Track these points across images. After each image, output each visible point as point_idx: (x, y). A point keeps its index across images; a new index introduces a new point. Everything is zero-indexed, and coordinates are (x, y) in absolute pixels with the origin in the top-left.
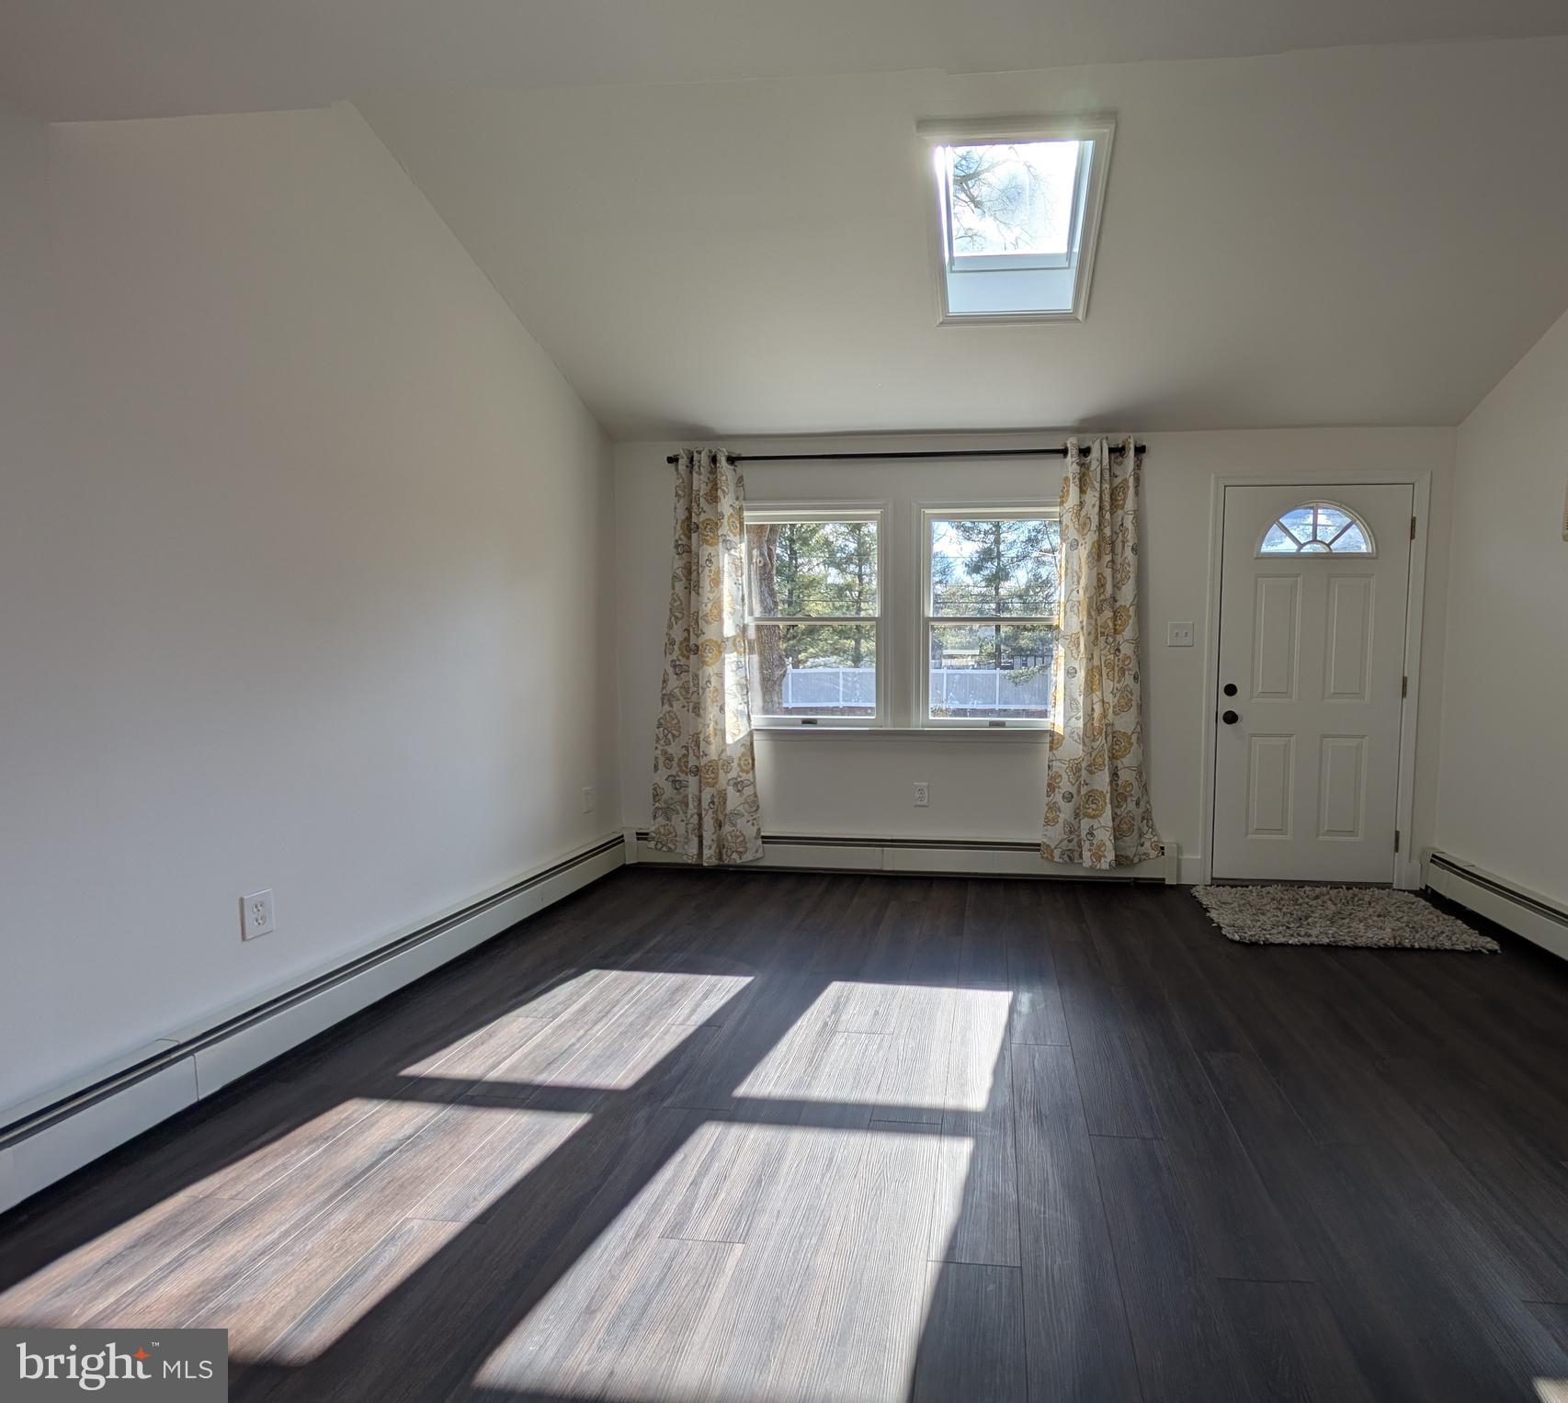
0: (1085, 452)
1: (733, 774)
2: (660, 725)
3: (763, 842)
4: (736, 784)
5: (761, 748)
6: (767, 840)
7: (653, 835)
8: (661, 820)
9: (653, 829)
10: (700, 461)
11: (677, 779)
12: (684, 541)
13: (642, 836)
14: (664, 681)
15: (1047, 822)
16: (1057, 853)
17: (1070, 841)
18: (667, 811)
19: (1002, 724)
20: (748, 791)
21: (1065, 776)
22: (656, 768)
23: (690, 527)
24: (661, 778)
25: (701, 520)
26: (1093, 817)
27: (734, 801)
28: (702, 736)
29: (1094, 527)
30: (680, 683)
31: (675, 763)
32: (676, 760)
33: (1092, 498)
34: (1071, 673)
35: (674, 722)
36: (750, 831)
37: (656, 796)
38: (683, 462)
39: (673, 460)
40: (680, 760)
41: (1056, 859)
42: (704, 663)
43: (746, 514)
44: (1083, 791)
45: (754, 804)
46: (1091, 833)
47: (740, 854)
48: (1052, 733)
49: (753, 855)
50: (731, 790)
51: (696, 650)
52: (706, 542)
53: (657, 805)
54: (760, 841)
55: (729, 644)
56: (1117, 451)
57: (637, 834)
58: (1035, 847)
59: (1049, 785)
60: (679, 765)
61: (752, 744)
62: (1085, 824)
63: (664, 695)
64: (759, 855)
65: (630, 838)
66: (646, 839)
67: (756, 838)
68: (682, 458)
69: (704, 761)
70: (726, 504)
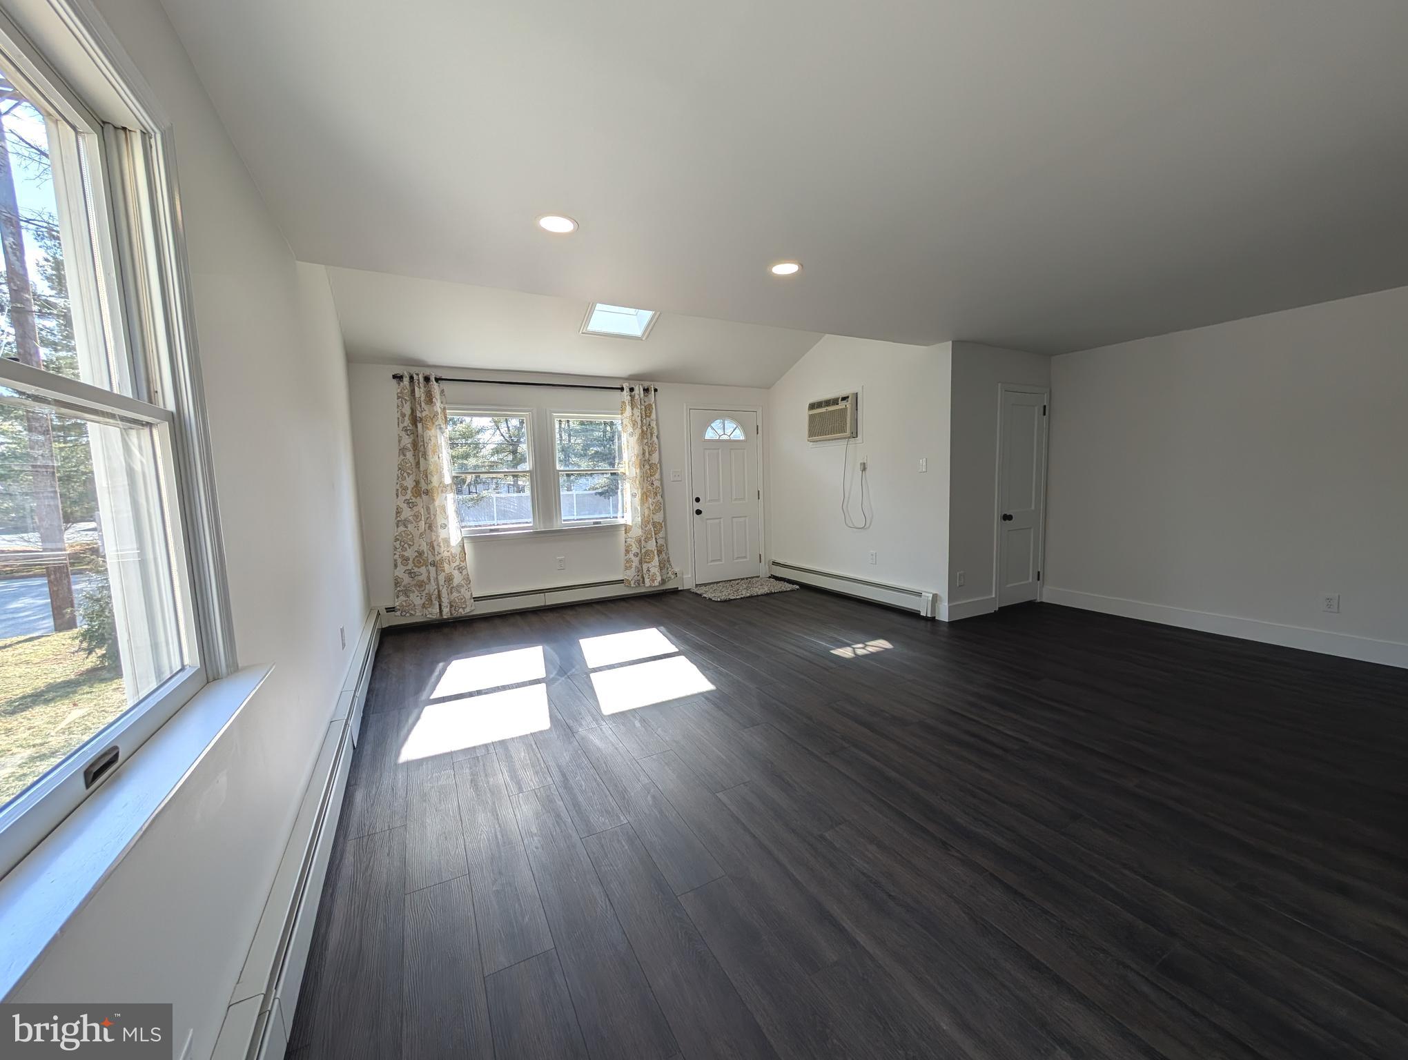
0: (632, 390)
1: (457, 563)
2: (396, 540)
3: (474, 601)
4: (459, 569)
5: (468, 547)
6: (476, 599)
7: (398, 607)
8: (402, 598)
9: (397, 604)
10: (418, 380)
11: (413, 571)
12: (411, 427)
13: (390, 610)
14: (397, 513)
15: (626, 568)
16: (632, 583)
17: (638, 576)
18: (406, 592)
19: (599, 523)
20: (464, 573)
21: (634, 545)
22: (396, 566)
23: (415, 420)
24: (400, 572)
25: (424, 415)
26: (649, 562)
27: (458, 579)
28: (435, 544)
29: (639, 427)
30: (412, 513)
31: (410, 562)
32: (411, 560)
33: (637, 412)
34: (634, 495)
35: (409, 537)
36: (468, 596)
37: (397, 584)
38: (406, 380)
39: (398, 378)
40: (414, 560)
41: (632, 586)
42: (434, 500)
43: (447, 411)
44: (643, 551)
45: (468, 580)
46: (648, 570)
47: (464, 608)
48: (626, 525)
49: (470, 609)
50: (456, 573)
51: (427, 492)
52: (427, 428)
53: (398, 589)
54: (472, 600)
55: (449, 488)
56: (646, 390)
57: (386, 609)
58: (621, 581)
59: (626, 550)
60: (413, 563)
61: (463, 546)
62: (645, 566)
63: (399, 521)
64: (473, 608)
65: (383, 612)
66: (394, 611)
67: (471, 599)
68: (406, 377)
69: (438, 558)
70: (438, 406)
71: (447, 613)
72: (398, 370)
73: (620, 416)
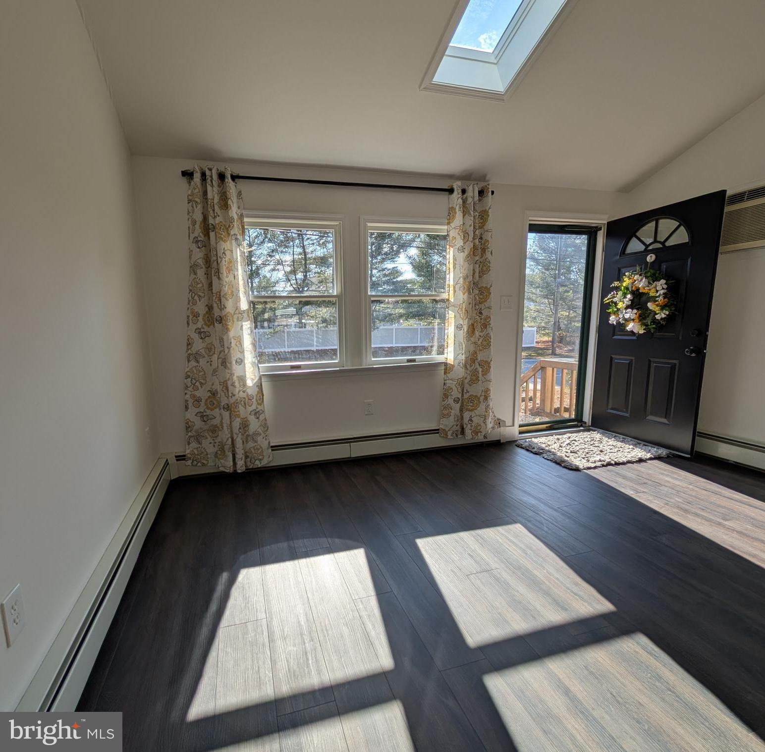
0: (464, 191)
1: (254, 407)
2: (187, 377)
3: (272, 450)
4: (255, 414)
5: (267, 388)
6: (274, 448)
7: (189, 456)
8: (194, 445)
9: (188, 451)
10: (211, 177)
11: (205, 414)
12: (202, 238)
13: (181, 458)
14: (188, 344)
15: (443, 416)
16: (450, 433)
17: (457, 426)
18: (198, 438)
19: (414, 360)
20: (262, 417)
21: (454, 388)
22: (187, 408)
23: (207, 229)
24: (191, 415)
25: (217, 222)
26: (472, 410)
27: (254, 425)
28: (229, 383)
29: (471, 238)
30: (204, 345)
31: (203, 403)
32: (203, 401)
33: (470, 221)
34: (458, 327)
35: (201, 374)
36: (264, 445)
37: (188, 427)
38: (197, 177)
39: (188, 175)
40: (206, 400)
41: (449, 437)
42: (228, 329)
43: (246, 220)
44: (466, 396)
45: (265, 426)
46: (471, 420)
47: (260, 460)
48: (446, 364)
49: (269, 459)
50: (252, 419)
51: (221, 320)
52: (221, 239)
53: (190, 434)
54: (270, 450)
55: (245, 315)
56: (482, 193)
57: (176, 457)
58: (436, 431)
59: (445, 394)
60: (206, 404)
61: (261, 385)
62: (467, 415)
63: (189, 355)
64: (271, 459)
65: (172, 461)
66: (184, 459)
67: (268, 448)
68: (197, 172)
69: (232, 400)
70: (234, 211)
71: (241, 467)
72: (188, 166)
73: (445, 227)
